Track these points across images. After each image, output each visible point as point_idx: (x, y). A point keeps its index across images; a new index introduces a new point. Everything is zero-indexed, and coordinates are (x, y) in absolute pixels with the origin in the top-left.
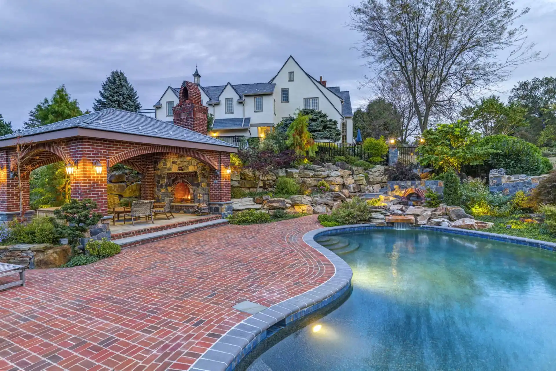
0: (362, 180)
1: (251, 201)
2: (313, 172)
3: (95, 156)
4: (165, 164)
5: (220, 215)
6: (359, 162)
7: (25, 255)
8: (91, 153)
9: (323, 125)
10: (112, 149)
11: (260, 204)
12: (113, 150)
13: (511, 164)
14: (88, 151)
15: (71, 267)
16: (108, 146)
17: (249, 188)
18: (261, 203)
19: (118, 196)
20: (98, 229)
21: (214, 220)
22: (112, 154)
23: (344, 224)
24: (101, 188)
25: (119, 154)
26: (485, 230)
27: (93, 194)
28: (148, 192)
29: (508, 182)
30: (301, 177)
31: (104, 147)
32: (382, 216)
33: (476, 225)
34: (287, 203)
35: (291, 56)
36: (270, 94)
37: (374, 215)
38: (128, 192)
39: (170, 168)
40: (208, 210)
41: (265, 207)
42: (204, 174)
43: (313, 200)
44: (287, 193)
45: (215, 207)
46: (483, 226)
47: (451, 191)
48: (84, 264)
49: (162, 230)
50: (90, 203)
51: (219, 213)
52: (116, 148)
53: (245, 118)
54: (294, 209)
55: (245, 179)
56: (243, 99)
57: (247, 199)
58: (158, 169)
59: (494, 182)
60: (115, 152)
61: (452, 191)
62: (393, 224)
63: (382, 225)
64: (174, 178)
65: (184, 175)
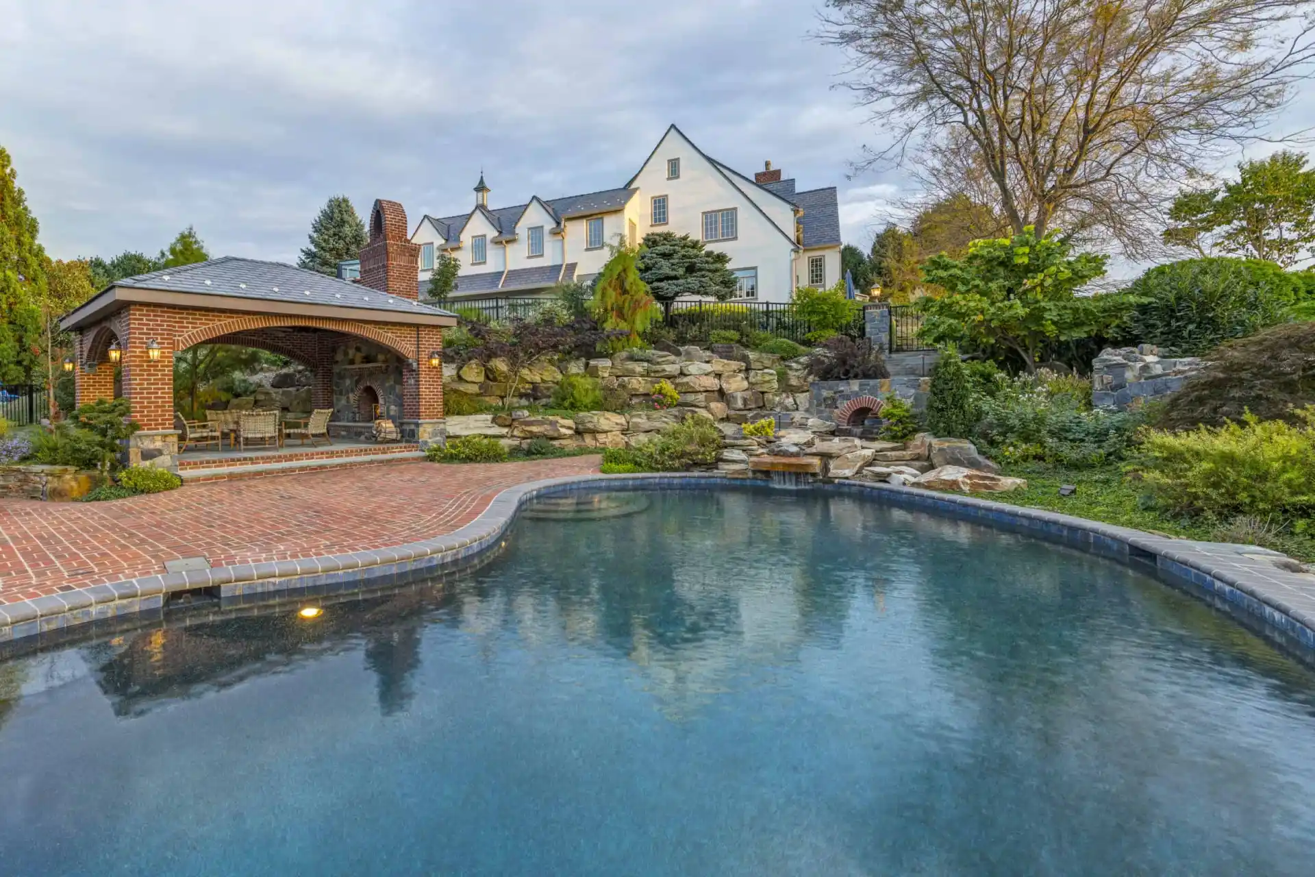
0: (768, 382)
1: (488, 420)
2: (645, 364)
5: (415, 445)
6: (771, 343)
7: (38, 479)
9: (686, 265)
11: (505, 426)
12: (187, 323)
13: (1185, 334)
14: (140, 324)
18: (510, 426)
22: (184, 330)
23: (652, 469)
26: (992, 497)
29: (1143, 380)
30: (617, 377)
31: (168, 317)
32: (743, 456)
33: (963, 483)
34: (563, 426)
35: (673, 126)
37: (727, 454)
41: (516, 433)
43: (628, 423)
44: (573, 406)
45: (410, 430)
46: (987, 487)
47: (943, 401)
51: (411, 439)
53: (566, 265)
54: (583, 440)
56: (562, 226)
57: (484, 416)
59: (1105, 381)
60: (190, 325)
61: (946, 403)
62: (767, 473)
63: (741, 476)
64: (358, 377)
65: (371, 370)
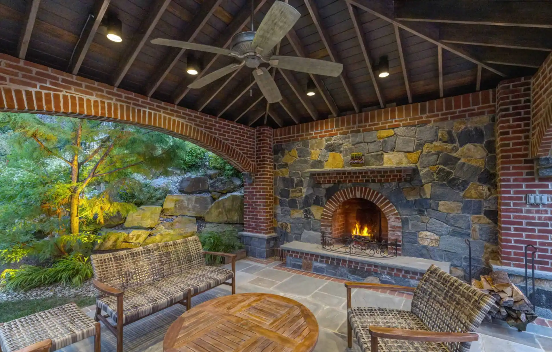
4: (303, 153)
19: (195, 219)
28: (262, 216)
38: (215, 213)
39: (320, 162)
42: (449, 173)
58: (286, 165)
64: (332, 185)
65: (368, 177)
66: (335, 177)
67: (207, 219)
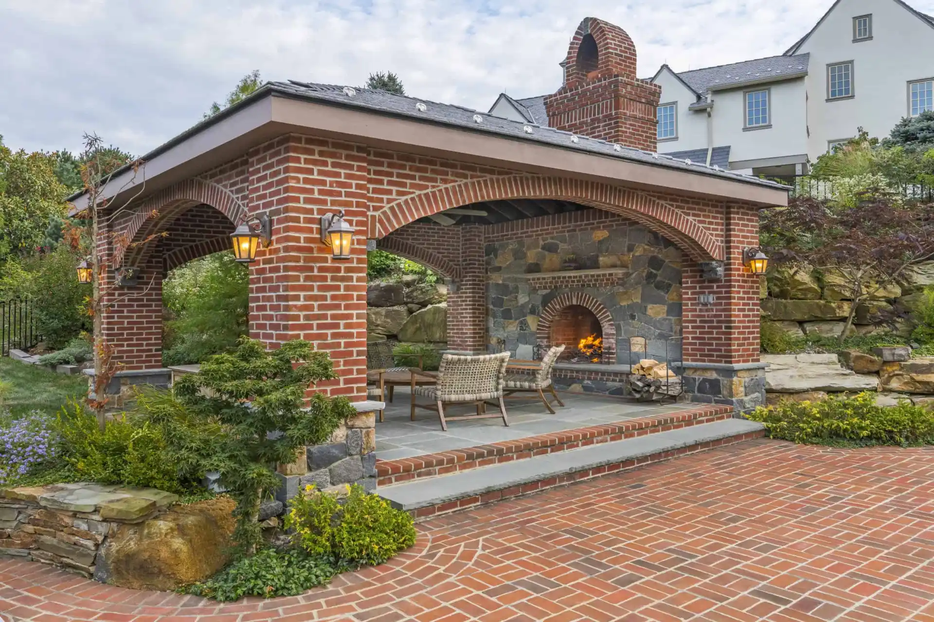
1: (833, 363)
3: (329, 198)
4: (519, 254)
5: (728, 407)
7: (84, 527)
8: (316, 188)
10: (386, 179)
11: (869, 373)
12: (390, 183)
14: (306, 181)
15: (228, 599)
16: (372, 168)
17: (801, 323)
18: (877, 373)
19: (385, 337)
20: (334, 446)
21: (708, 421)
22: (385, 197)
24: (347, 307)
25: (409, 197)
27: (320, 327)
31: (360, 168)
36: (798, 78)
38: (410, 329)
40: (678, 388)
41: (895, 384)
45: (705, 380)
48: (276, 593)
49: (545, 452)
50: (304, 357)
51: (720, 397)
52: (399, 175)
53: (714, 149)
55: (783, 294)
56: (709, 101)
57: (818, 357)
58: (499, 269)
60: (394, 189)
64: (548, 291)
65: (583, 281)
66: (551, 282)
67: (400, 337)
